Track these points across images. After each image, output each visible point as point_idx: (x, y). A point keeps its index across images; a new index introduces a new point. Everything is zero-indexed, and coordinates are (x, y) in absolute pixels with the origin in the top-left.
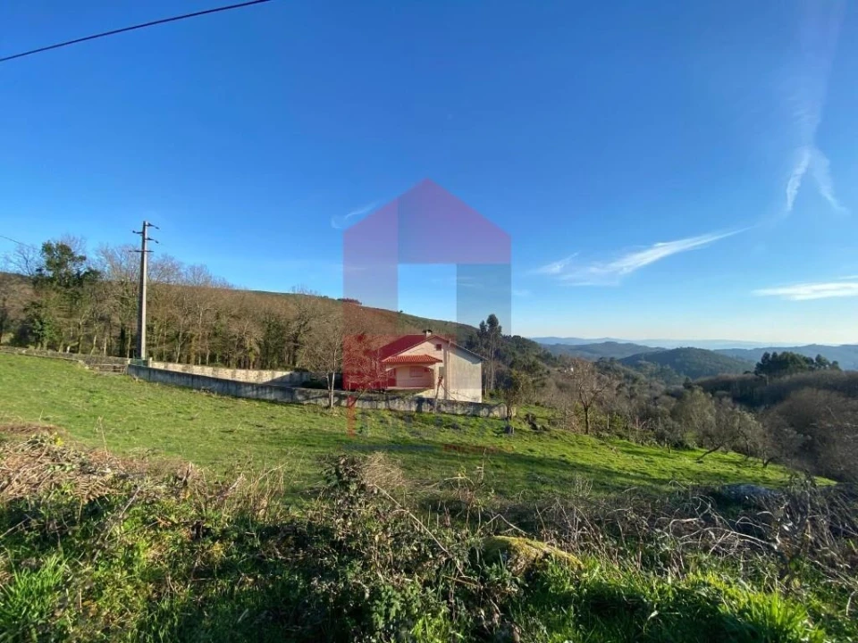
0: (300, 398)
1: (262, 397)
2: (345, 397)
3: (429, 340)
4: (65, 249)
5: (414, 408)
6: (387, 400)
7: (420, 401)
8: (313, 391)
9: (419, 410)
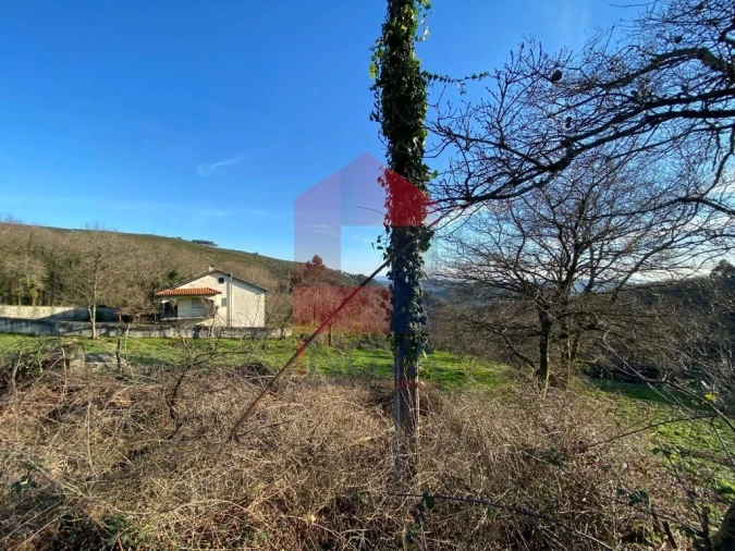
0: (61, 330)
1: (16, 331)
2: (113, 328)
3: (211, 274)
5: (190, 335)
6: (161, 329)
7: (198, 329)
8: (75, 323)
9: (196, 337)
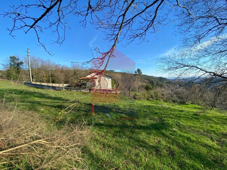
4: (14, 57)
